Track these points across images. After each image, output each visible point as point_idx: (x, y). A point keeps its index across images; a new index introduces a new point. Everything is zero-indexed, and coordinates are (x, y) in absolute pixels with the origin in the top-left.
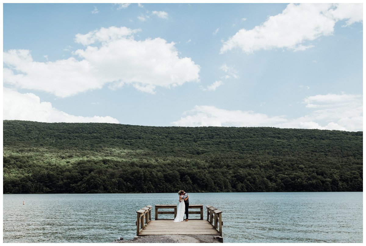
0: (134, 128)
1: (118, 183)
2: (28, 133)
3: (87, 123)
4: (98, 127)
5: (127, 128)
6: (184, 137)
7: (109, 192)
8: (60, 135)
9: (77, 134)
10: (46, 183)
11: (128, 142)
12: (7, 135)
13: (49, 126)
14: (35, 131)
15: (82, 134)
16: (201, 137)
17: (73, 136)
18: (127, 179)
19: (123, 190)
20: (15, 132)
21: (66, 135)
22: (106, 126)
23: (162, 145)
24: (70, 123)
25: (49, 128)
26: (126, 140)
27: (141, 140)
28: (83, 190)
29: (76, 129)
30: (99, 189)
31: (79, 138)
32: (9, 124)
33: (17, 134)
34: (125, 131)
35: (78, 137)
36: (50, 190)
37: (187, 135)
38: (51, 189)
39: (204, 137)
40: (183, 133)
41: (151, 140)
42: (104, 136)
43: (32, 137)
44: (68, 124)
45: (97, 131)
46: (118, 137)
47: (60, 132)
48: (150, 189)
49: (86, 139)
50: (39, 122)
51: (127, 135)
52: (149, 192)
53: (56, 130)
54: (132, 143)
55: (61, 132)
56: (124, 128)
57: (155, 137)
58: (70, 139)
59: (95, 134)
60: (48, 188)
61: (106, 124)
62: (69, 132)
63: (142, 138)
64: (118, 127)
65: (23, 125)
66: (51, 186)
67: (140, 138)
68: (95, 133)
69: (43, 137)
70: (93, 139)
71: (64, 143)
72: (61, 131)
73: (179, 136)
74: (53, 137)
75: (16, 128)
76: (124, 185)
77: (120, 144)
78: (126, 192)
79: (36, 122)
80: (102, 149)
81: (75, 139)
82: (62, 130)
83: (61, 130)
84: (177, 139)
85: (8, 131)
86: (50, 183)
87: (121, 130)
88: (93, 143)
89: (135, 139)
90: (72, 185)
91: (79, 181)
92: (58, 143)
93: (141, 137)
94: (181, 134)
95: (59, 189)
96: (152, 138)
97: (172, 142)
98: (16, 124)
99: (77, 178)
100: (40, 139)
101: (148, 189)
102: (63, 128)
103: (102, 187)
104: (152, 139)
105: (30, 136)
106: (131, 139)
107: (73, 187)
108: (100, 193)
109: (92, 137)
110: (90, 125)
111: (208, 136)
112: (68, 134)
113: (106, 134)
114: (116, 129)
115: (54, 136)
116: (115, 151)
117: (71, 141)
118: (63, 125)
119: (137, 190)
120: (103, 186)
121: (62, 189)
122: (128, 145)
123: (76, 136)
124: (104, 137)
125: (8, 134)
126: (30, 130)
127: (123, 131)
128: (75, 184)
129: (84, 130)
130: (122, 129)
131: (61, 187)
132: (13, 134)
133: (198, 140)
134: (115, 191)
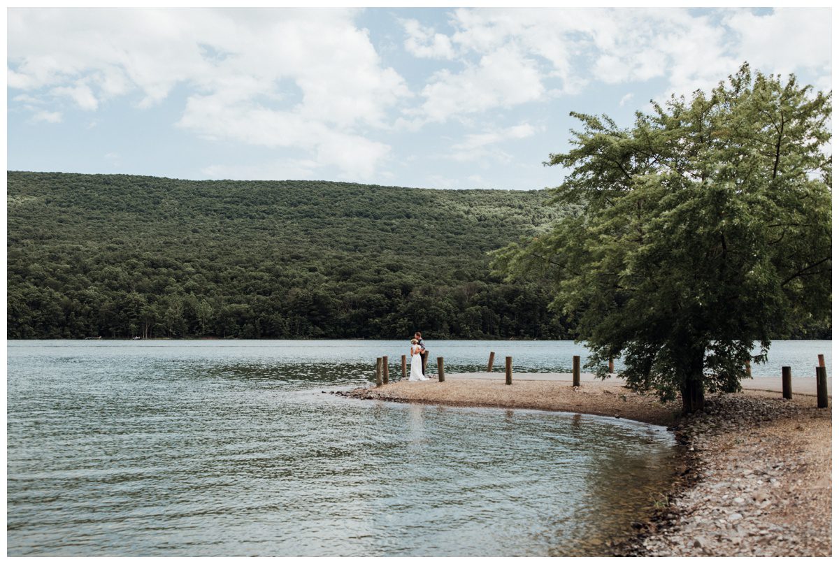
0: (391, 194)
1: (483, 318)
2: (154, 203)
3: (281, 182)
4: (309, 189)
5: (373, 192)
6: (509, 215)
7: (465, 337)
8: (228, 209)
9: (264, 207)
10: (313, 315)
11: (385, 223)
12: (111, 209)
13: (197, 189)
14: (170, 199)
15: (275, 206)
16: (548, 213)
17: (256, 212)
18: (500, 309)
19: (493, 333)
20: (126, 202)
21: (241, 207)
22: (326, 187)
23: (464, 232)
24: (243, 182)
25: (199, 192)
26: (379, 221)
27: (413, 221)
28: (403, 331)
29: (260, 195)
30: (439, 331)
31: (271, 216)
32: (108, 184)
33: (132, 206)
34: (371, 199)
35: (268, 214)
36: (323, 333)
37: (514, 210)
38: (323, 328)
39: (556, 214)
40: (504, 205)
41: (434, 221)
42: (328, 210)
43: (166, 214)
44: (239, 182)
45: (308, 199)
46: (360, 214)
47: (225, 202)
48: (555, 332)
49: (288, 218)
50: (172, 178)
51: (379, 209)
52: (555, 338)
53: (217, 197)
54: (394, 226)
55: (229, 202)
56: (368, 193)
57: (443, 215)
58: (251, 217)
59: (305, 207)
60: (318, 328)
61: (324, 183)
62: (245, 201)
63: (414, 215)
64: (353, 191)
65: (140, 186)
66: (324, 323)
67: (408, 216)
68: (305, 204)
69: (189, 213)
70: (302, 217)
71: (243, 227)
72: (228, 199)
73: (496, 212)
74: (213, 212)
75: (126, 193)
76: (497, 322)
77: (369, 229)
78: (501, 336)
79: (165, 178)
80: (336, 241)
81: (264, 218)
82: (230, 197)
83: (226, 197)
84: (493, 217)
85: (110, 200)
86: (323, 317)
87: (362, 197)
88: (308, 227)
89: (399, 217)
90: (371, 320)
91: (388, 312)
92: (229, 227)
93: (410, 213)
94: (500, 206)
95: (342, 329)
96: (436, 215)
97: (483, 226)
98: (123, 185)
99: (382, 306)
100: (184, 218)
101: (551, 331)
102: (229, 192)
103: (446, 326)
104: (436, 219)
105: (163, 212)
106: (389, 219)
107: (375, 325)
108: (444, 338)
109: (299, 212)
110: (289, 187)
111: (563, 211)
112: (245, 208)
113: (330, 208)
114: (349, 195)
115: (215, 211)
116: (366, 246)
117: (257, 223)
118: (229, 186)
119: (526, 333)
120: (448, 322)
121: (348, 330)
122: (387, 231)
123: (264, 211)
124: (328, 214)
125: (111, 207)
126: (158, 197)
127: (367, 200)
128: (380, 319)
129: (279, 199)
130: (363, 194)
131: (346, 325)
132: (124, 206)
133: (543, 220)
134: (478, 334)
